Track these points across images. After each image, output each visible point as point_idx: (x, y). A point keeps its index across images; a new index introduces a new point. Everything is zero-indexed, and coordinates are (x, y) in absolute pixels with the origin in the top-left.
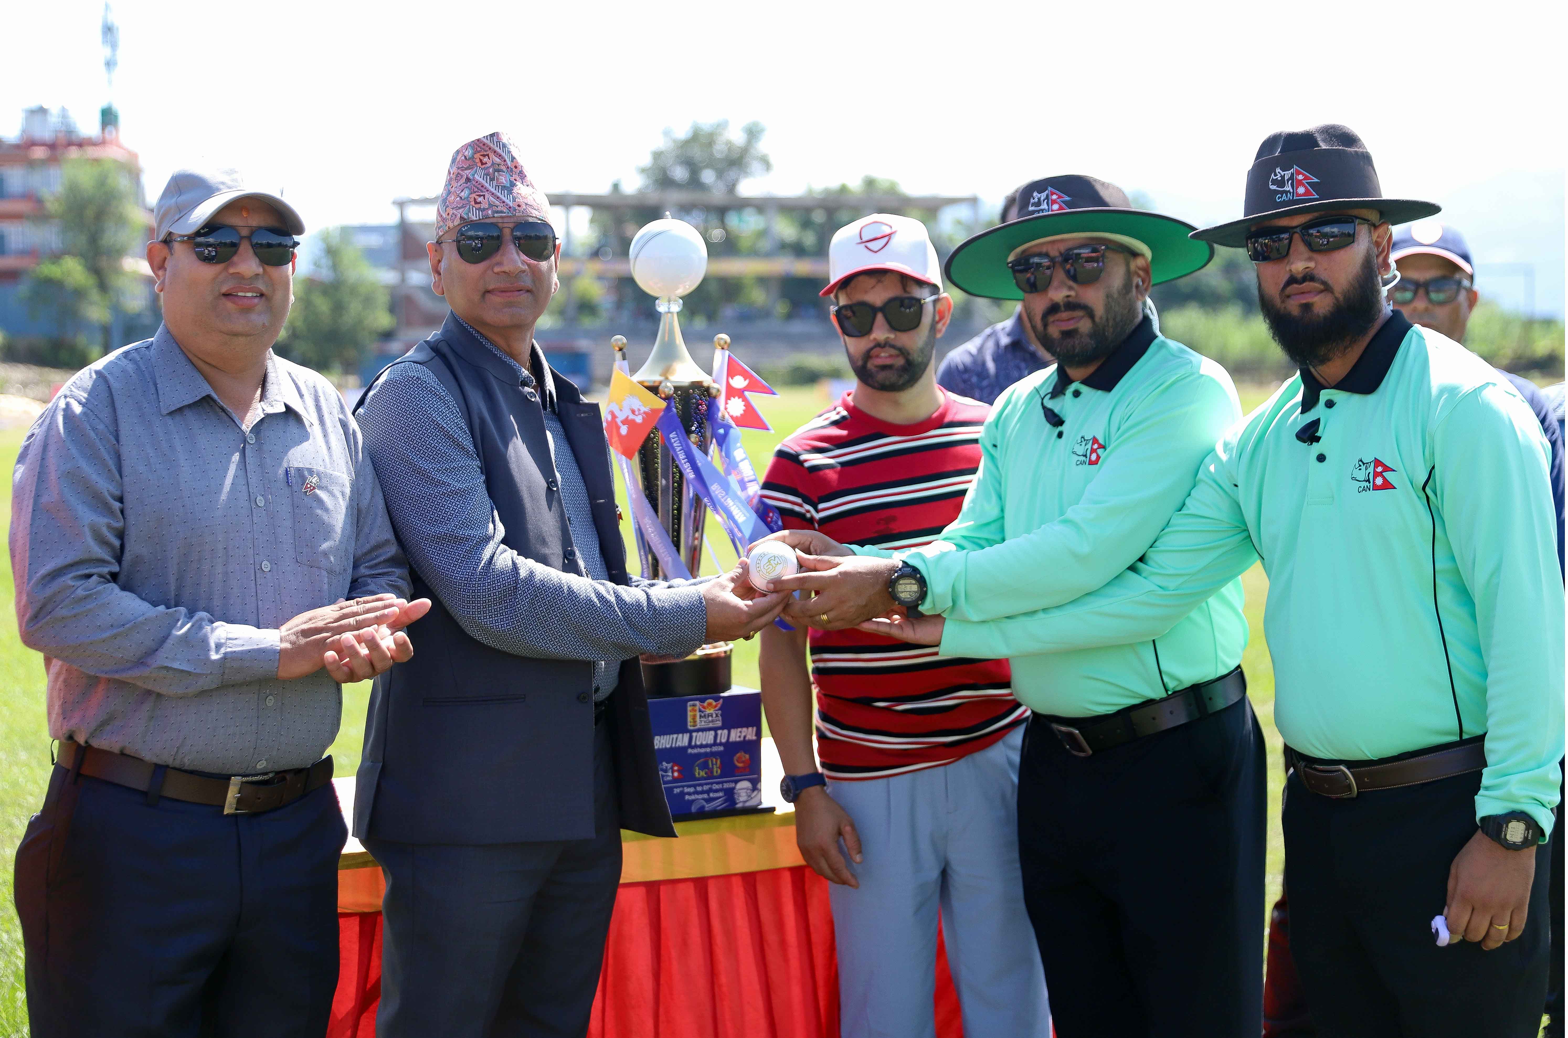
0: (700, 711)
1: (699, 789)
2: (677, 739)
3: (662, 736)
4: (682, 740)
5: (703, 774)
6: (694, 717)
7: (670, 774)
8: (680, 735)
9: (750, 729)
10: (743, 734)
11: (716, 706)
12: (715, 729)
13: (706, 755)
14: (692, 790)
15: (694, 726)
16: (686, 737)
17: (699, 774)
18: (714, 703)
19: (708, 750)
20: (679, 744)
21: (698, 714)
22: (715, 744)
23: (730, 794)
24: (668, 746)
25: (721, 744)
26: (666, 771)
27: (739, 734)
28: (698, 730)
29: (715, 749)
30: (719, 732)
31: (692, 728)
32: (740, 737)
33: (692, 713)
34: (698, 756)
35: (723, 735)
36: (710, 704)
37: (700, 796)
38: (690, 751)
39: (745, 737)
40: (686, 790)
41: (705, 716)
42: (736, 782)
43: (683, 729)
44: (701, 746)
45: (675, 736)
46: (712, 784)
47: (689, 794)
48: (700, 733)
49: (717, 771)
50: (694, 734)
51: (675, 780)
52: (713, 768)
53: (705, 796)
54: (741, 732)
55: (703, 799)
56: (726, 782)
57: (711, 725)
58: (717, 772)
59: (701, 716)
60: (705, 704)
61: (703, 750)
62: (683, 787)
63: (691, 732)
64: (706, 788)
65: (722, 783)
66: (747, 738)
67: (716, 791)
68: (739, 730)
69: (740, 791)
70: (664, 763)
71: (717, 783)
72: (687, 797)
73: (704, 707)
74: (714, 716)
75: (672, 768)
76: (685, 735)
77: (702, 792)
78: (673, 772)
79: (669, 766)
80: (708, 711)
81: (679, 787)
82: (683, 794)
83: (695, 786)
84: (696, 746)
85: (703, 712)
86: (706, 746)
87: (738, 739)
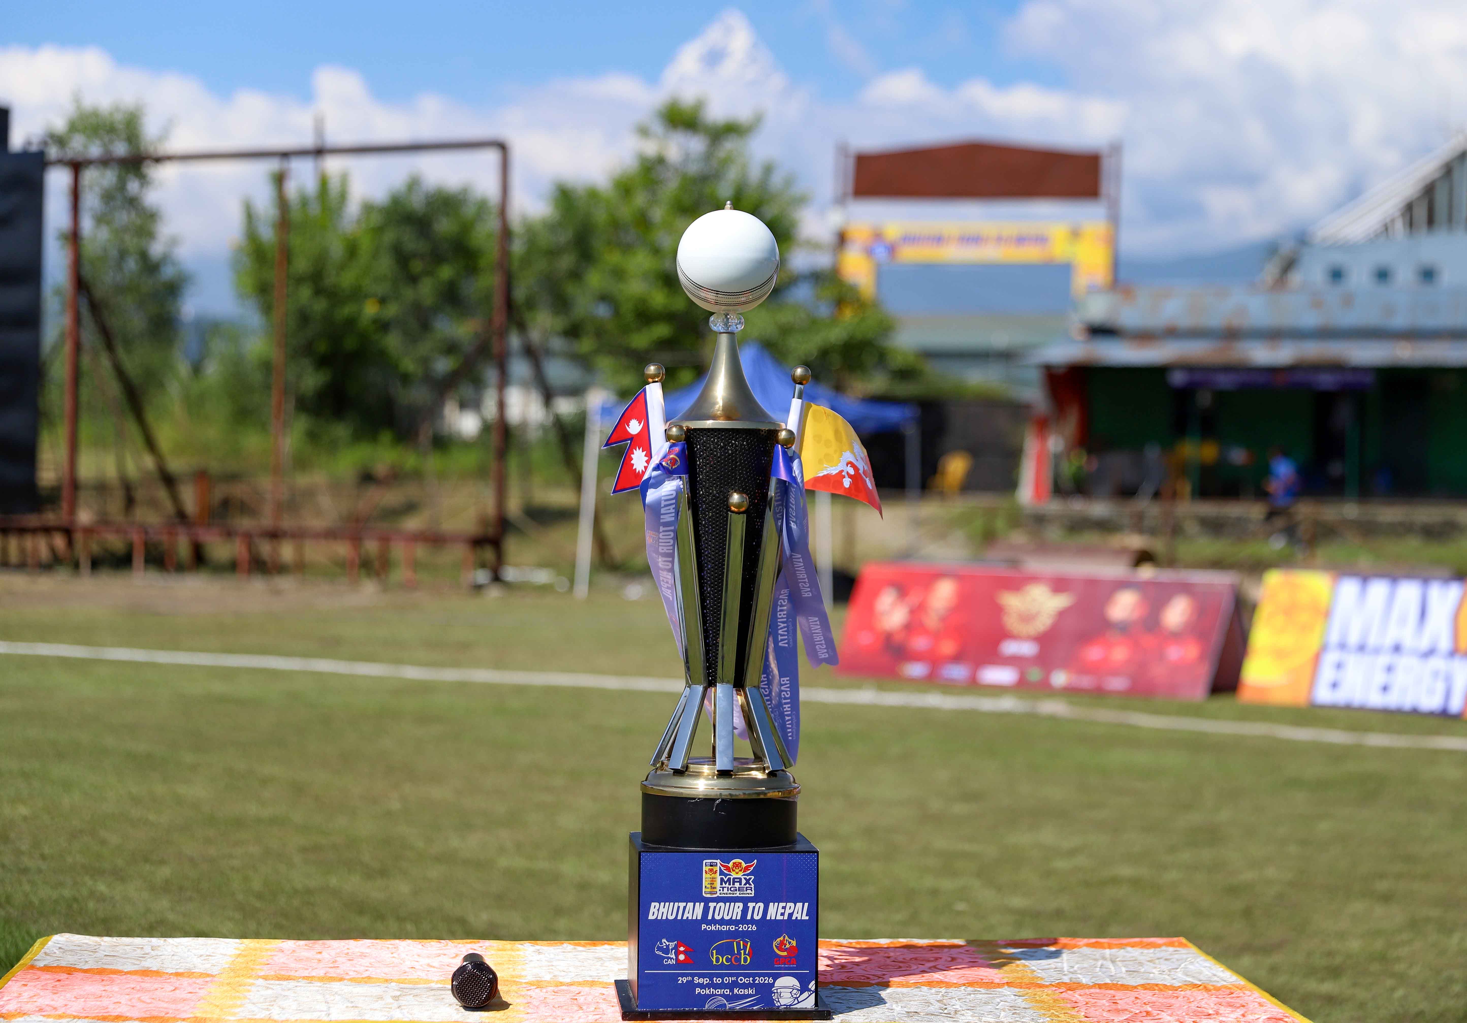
0: (721, 873)
1: (717, 981)
2: (685, 908)
3: (662, 904)
4: (694, 911)
5: (723, 960)
6: (713, 881)
7: (673, 956)
8: (690, 905)
9: (799, 905)
10: (788, 911)
11: (746, 869)
12: (745, 901)
13: (729, 934)
14: (706, 981)
15: (711, 893)
16: (699, 908)
17: (717, 960)
18: (744, 865)
19: (733, 928)
20: (688, 915)
21: (718, 878)
22: (743, 920)
23: (766, 992)
24: (671, 918)
25: (752, 921)
26: (667, 951)
27: (781, 911)
28: (717, 900)
29: (742, 928)
30: (751, 905)
31: (709, 896)
32: (783, 914)
33: (708, 876)
34: (719, 935)
35: (756, 910)
36: (737, 865)
37: (719, 991)
38: (704, 927)
39: (791, 915)
40: (696, 980)
41: (729, 879)
42: (776, 977)
43: (695, 896)
44: (722, 922)
45: (682, 905)
46: (737, 975)
47: (702, 986)
48: (722, 904)
49: (745, 958)
50: (712, 905)
51: (679, 964)
52: (739, 954)
53: (727, 992)
54: (784, 908)
55: (723, 995)
56: (760, 975)
57: (738, 894)
58: (745, 960)
59: (722, 880)
60: (731, 865)
61: (725, 928)
62: (693, 975)
63: (707, 901)
64: (727, 980)
65: (754, 976)
66: (794, 918)
67: (745, 986)
68: (782, 904)
69: (782, 990)
70: (664, 940)
71: (746, 976)
72: (698, 990)
73: (728, 869)
74: (744, 882)
75: (676, 948)
76: (697, 904)
77: (721, 986)
78: (677, 954)
79: (672, 945)
80: (734, 875)
81: (686, 975)
82: (691, 985)
83: (711, 976)
84: (714, 921)
85: (726, 875)
86: (731, 922)
87: (779, 917)
